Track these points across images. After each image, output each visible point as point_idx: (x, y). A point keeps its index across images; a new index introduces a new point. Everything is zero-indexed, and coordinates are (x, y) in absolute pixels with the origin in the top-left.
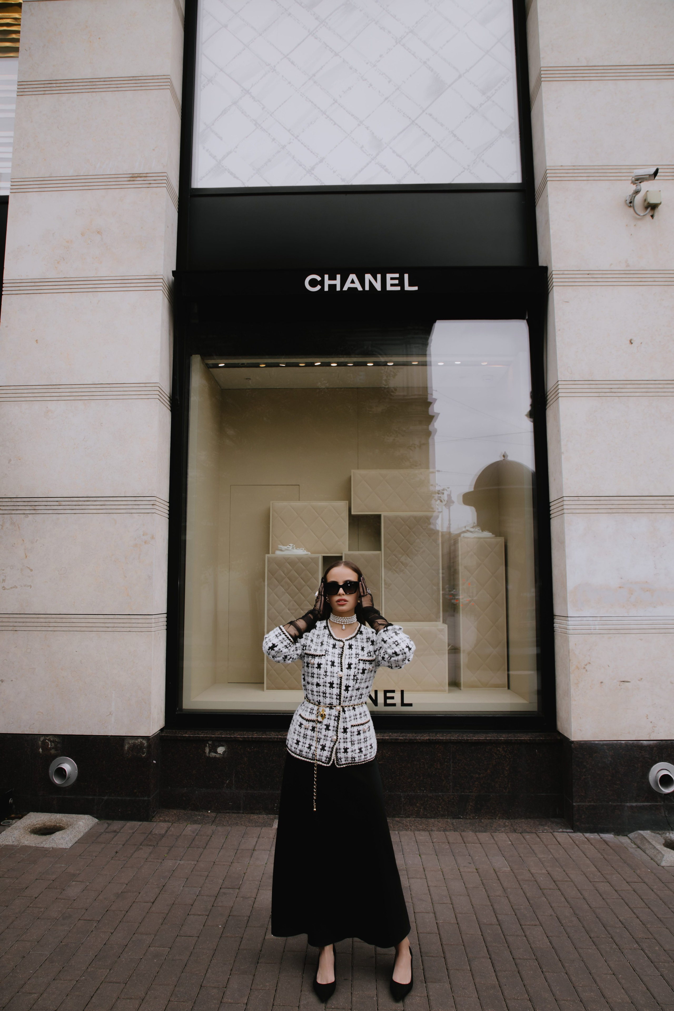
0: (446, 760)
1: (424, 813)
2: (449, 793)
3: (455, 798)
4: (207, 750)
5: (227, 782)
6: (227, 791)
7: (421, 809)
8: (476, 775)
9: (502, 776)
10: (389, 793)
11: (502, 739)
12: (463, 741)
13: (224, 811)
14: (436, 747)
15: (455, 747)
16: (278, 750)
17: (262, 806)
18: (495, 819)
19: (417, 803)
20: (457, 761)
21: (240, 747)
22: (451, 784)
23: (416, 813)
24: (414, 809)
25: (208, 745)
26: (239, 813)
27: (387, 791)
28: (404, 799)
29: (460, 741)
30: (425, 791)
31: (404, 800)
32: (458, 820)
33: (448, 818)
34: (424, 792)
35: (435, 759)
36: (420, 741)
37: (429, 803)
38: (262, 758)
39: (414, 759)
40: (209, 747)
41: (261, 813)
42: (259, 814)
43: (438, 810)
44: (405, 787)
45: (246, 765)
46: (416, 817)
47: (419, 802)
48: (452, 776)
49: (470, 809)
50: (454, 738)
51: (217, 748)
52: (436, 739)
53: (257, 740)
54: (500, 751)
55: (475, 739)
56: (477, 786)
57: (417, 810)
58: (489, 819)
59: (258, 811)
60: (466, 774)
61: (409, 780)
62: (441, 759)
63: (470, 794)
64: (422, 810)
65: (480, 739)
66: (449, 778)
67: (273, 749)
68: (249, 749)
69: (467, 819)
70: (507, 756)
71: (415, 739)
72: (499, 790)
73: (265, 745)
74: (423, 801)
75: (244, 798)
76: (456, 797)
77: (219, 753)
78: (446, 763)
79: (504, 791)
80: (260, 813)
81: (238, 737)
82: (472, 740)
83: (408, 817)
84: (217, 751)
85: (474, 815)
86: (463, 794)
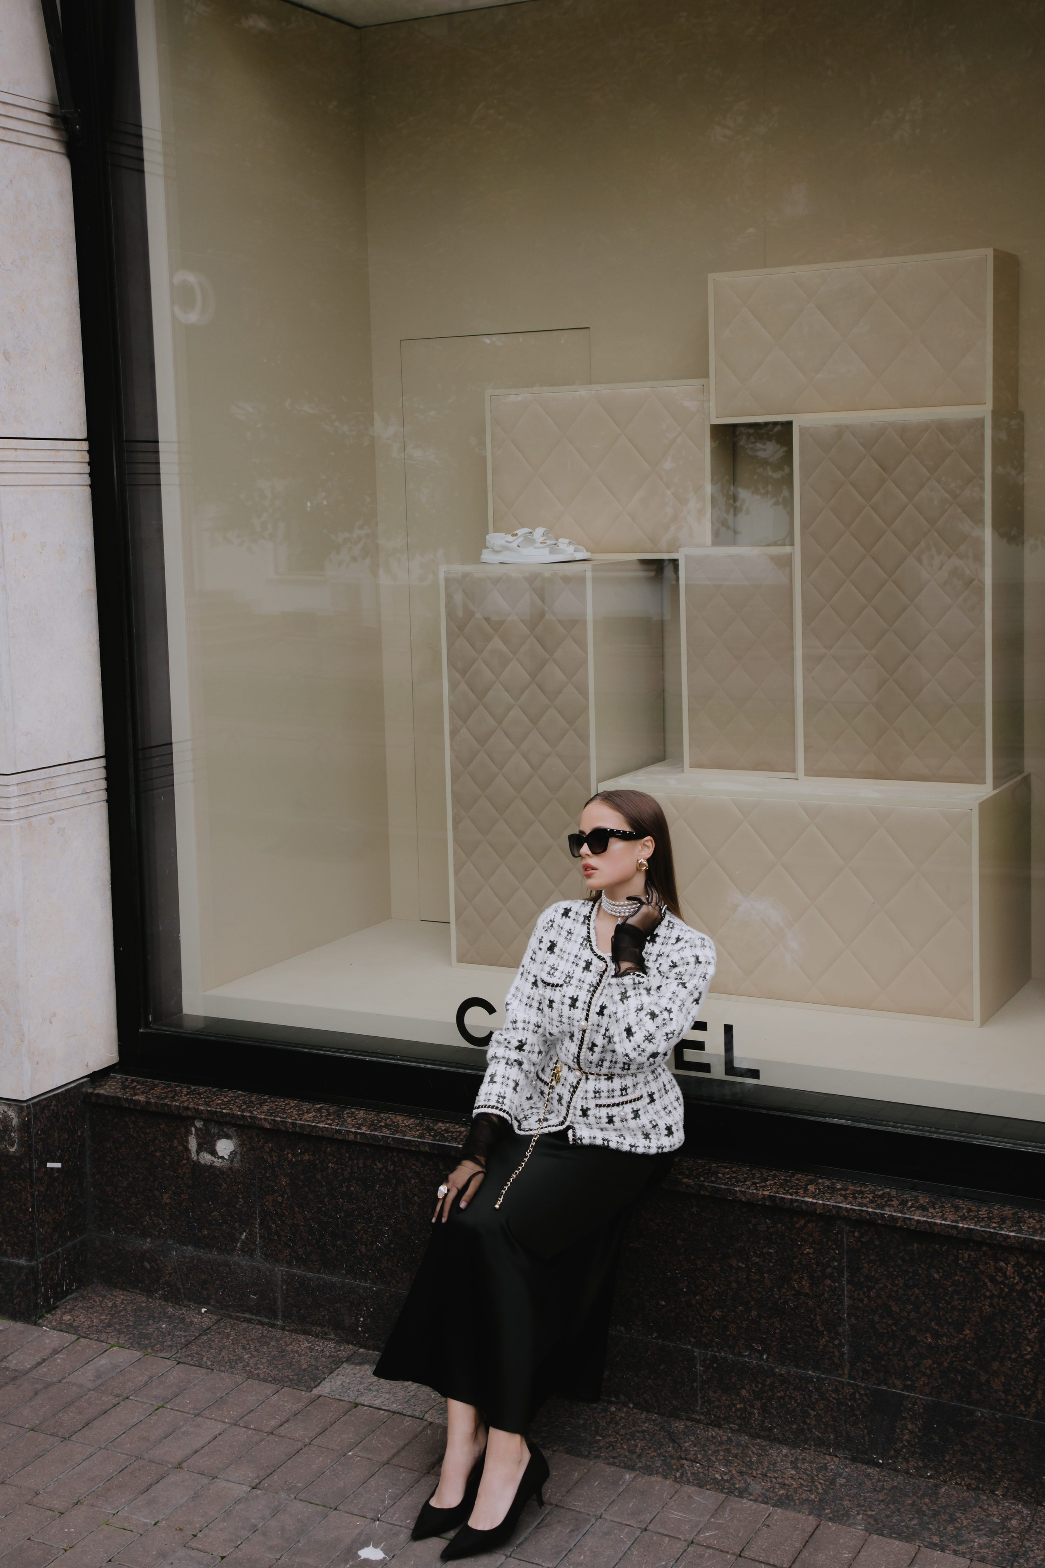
0: (829, 1270)
1: (763, 1422)
2: (840, 1376)
3: (857, 1396)
4: (193, 1144)
5: (243, 1237)
6: (245, 1262)
7: (753, 1406)
8: (926, 1338)
9: (1013, 1356)
10: (660, 1342)
11: (1008, 1236)
12: (880, 1221)
13: (238, 1314)
14: (798, 1226)
15: (856, 1234)
16: (361, 1166)
17: (327, 1317)
18: (993, 1492)
19: (743, 1388)
20: (862, 1279)
21: (270, 1145)
22: (845, 1350)
23: (738, 1418)
24: (735, 1405)
25: (193, 1129)
26: (273, 1326)
27: (655, 1335)
28: (702, 1366)
29: (868, 1217)
30: (765, 1357)
31: (704, 1372)
32: (865, 1467)
33: (836, 1456)
34: (761, 1359)
35: (795, 1261)
36: (744, 1199)
37: (779, 1395)
38: (324, 1183)
39: (730, 1251)
40: (197, 1135)
41: (326, 1334)
42: (322, 1338)
43: (805, 1423)
44: (704, 1332)
45: (286, 1196)
46: (738, 1431)
47: (747, 1387)
48: (847, 1326)
49: (908, 1442)
50: (849, 1206)
51: (216, 1141)
52: (792, 1201)
53: (305, 1133)
54: (1008, 1273)
55: (918, 1221)
56: (928, 1372)
57: (740, 1409)
58: (969, 1486)
59: (319, 1329)
60: (894, 1328)
61: (717, 1313)
62: (814, 1266)
63: (906, 1393)
64: (758, 1413)
65: (935, 1224)
66: (840, 1329)
67: (350, 1163)
68: (290, 1155)
69: (896, 1470)
70: (1031, 1294)
71: (729, 1191)
72: (1003, 1403)
73: (328, 1149)
74: (760, 1386)
75: (284, 1287)
76: (860, 1394)
77: (220, 1154)
78: (828, 1282)
79: (1023, 1408)
80: (324, 1337)
81: (261, 1119)
82: (908, 1222)
83: (715, 1426)
84: (215, 1150)
85: (921, 1464)
86: (885, 1388)
